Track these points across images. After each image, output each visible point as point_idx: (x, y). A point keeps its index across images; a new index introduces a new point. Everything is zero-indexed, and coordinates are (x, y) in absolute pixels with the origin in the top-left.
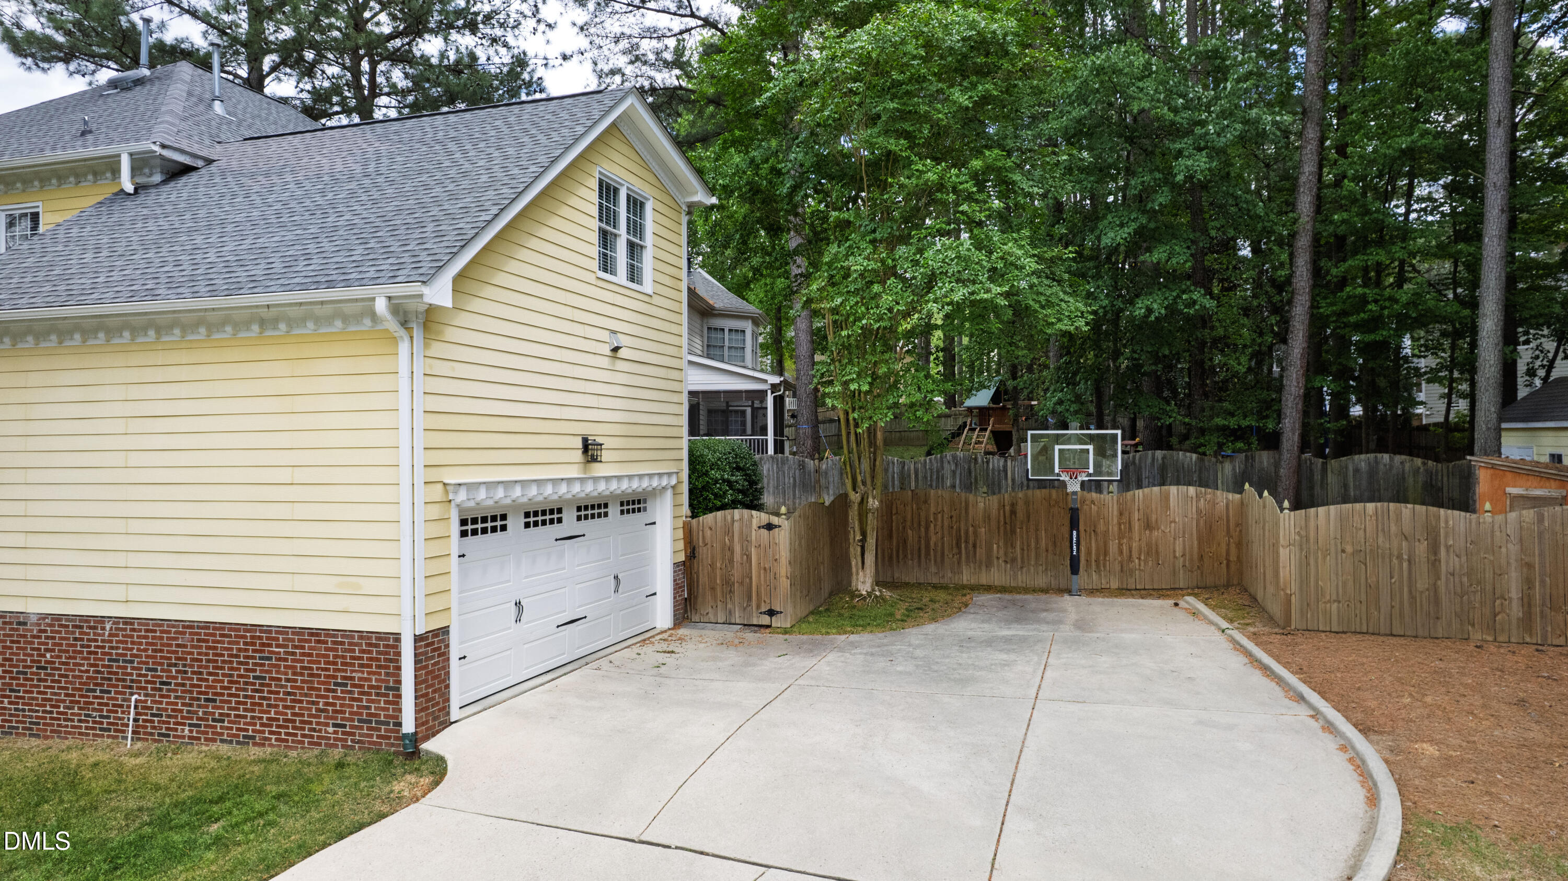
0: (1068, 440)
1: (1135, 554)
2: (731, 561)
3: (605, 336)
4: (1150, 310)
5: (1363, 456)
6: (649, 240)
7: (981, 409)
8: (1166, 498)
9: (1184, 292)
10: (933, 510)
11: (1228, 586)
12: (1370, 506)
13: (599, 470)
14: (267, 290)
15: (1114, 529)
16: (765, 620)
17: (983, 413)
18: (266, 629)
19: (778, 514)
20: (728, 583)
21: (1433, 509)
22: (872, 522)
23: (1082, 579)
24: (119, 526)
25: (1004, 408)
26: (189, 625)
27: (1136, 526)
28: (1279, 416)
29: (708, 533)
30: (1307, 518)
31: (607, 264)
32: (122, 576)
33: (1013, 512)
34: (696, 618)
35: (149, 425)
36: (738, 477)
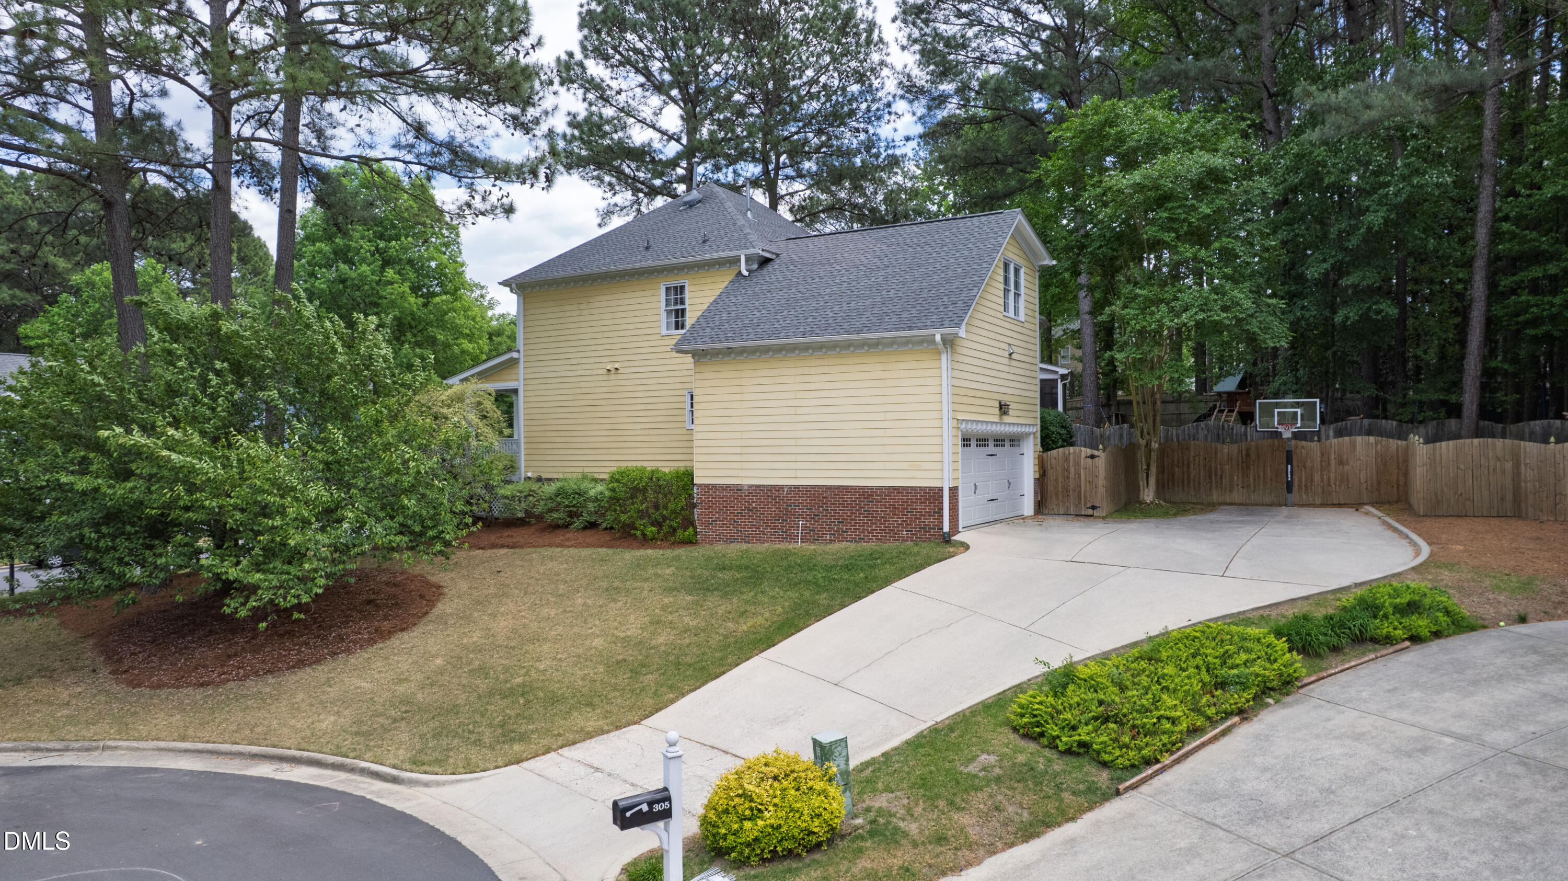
0: (1285, 406)
1: (1332, 481)
2: (1068, 478)
3: (1006, 347)
4: (1347, 318)
5: (1538, 422)
6: (1022, 290)
7: (1229, 394)
8: (1354, 445)
9: (1375, 303)
10: (1192, 454)
11: (1398, 501)
12: (1476, 441)
13: (1006, 419)
14: (877, 331)
15: (1317, 464)
16: (1090, 512)
17: (1231, 398)
18: (871, 488)
19: (1098, 449)
20: (1066, 490)
21: (1516, 442)
22: (1154, 456)
23: (1294, 497)
24: (792, 442)
25: (1249, 392)
26: (829, 488)
27: (1333, 462)
28: (1462, 391)
29: (1054, 461)
30: (1434, 449)
31: (1006, 309)
32: (793, 466)
33: (1248, 455)
34: (1046, 511)
35: (808, 394)
36: (1063, 431)
